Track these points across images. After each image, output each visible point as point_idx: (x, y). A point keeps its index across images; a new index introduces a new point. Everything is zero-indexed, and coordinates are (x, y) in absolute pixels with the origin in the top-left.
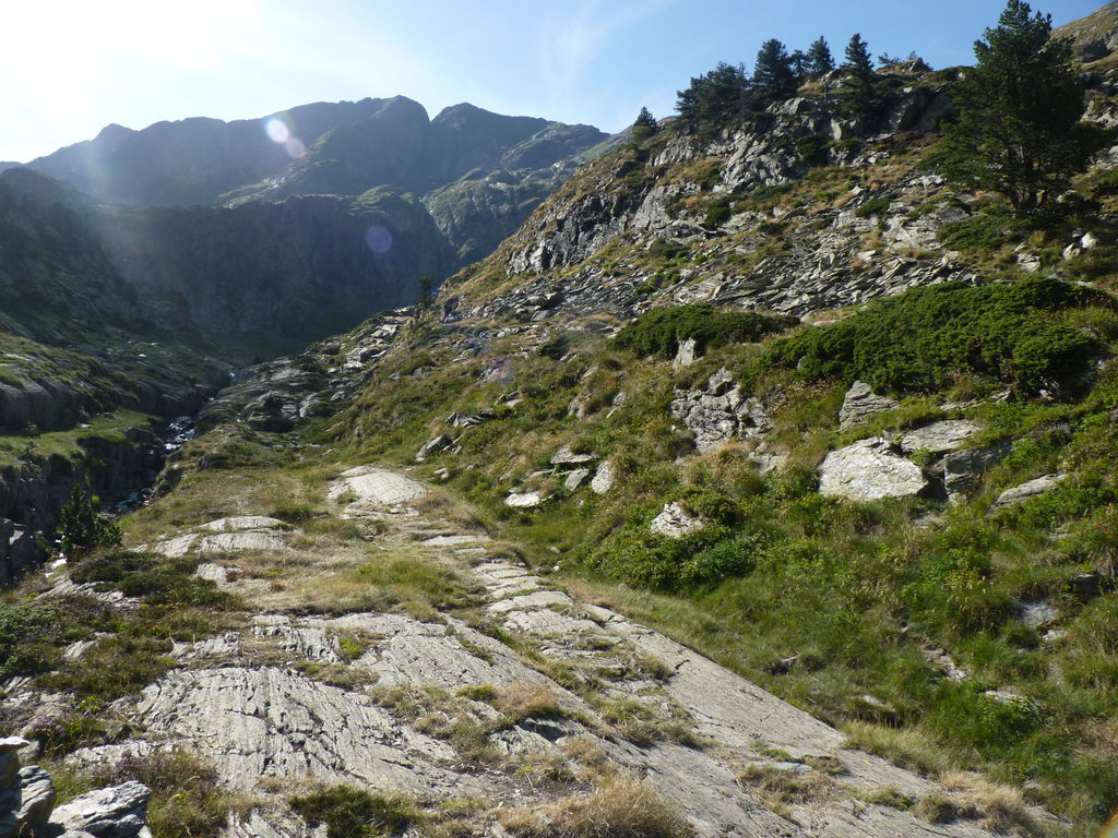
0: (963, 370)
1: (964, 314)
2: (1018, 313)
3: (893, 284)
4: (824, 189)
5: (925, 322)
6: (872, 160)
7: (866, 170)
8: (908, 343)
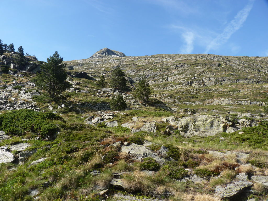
0: (29, 131)
1: (32, 118)
2: (44, 119)
3: (19, 107)
4: (6, 79)
5: (22, 118)
6: (20, 76)
7: (18, 78)
8: (17, 123)
